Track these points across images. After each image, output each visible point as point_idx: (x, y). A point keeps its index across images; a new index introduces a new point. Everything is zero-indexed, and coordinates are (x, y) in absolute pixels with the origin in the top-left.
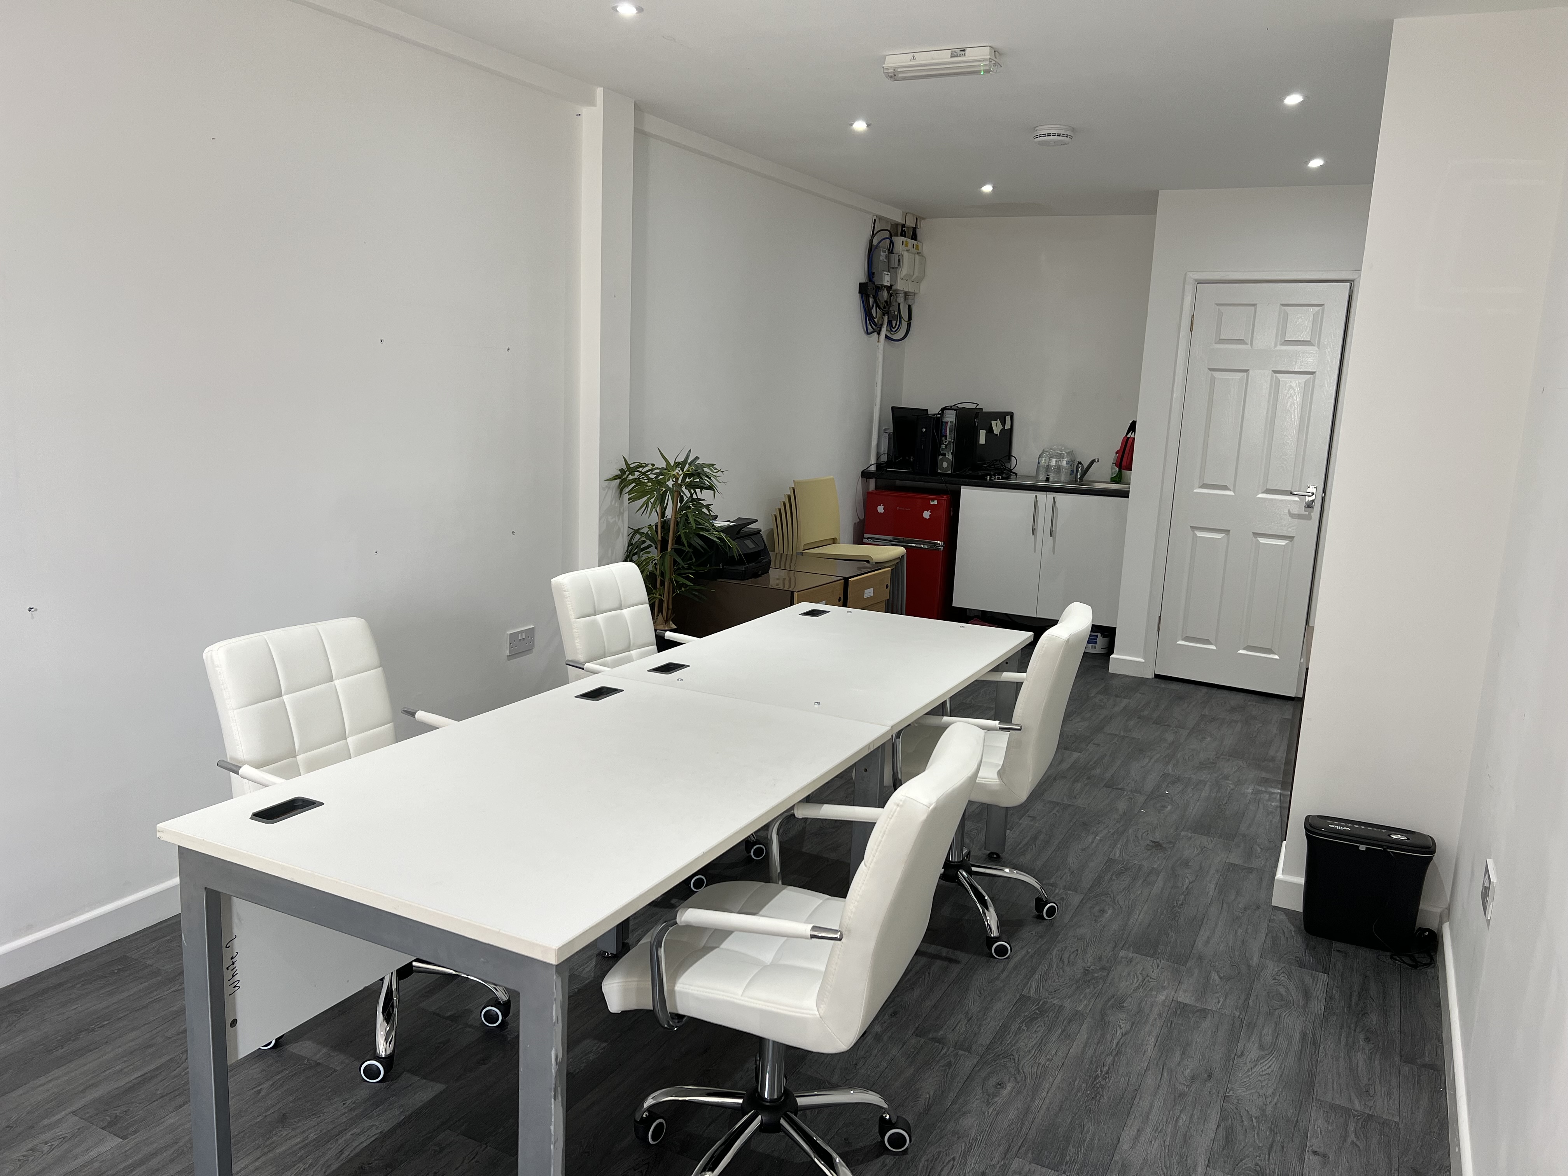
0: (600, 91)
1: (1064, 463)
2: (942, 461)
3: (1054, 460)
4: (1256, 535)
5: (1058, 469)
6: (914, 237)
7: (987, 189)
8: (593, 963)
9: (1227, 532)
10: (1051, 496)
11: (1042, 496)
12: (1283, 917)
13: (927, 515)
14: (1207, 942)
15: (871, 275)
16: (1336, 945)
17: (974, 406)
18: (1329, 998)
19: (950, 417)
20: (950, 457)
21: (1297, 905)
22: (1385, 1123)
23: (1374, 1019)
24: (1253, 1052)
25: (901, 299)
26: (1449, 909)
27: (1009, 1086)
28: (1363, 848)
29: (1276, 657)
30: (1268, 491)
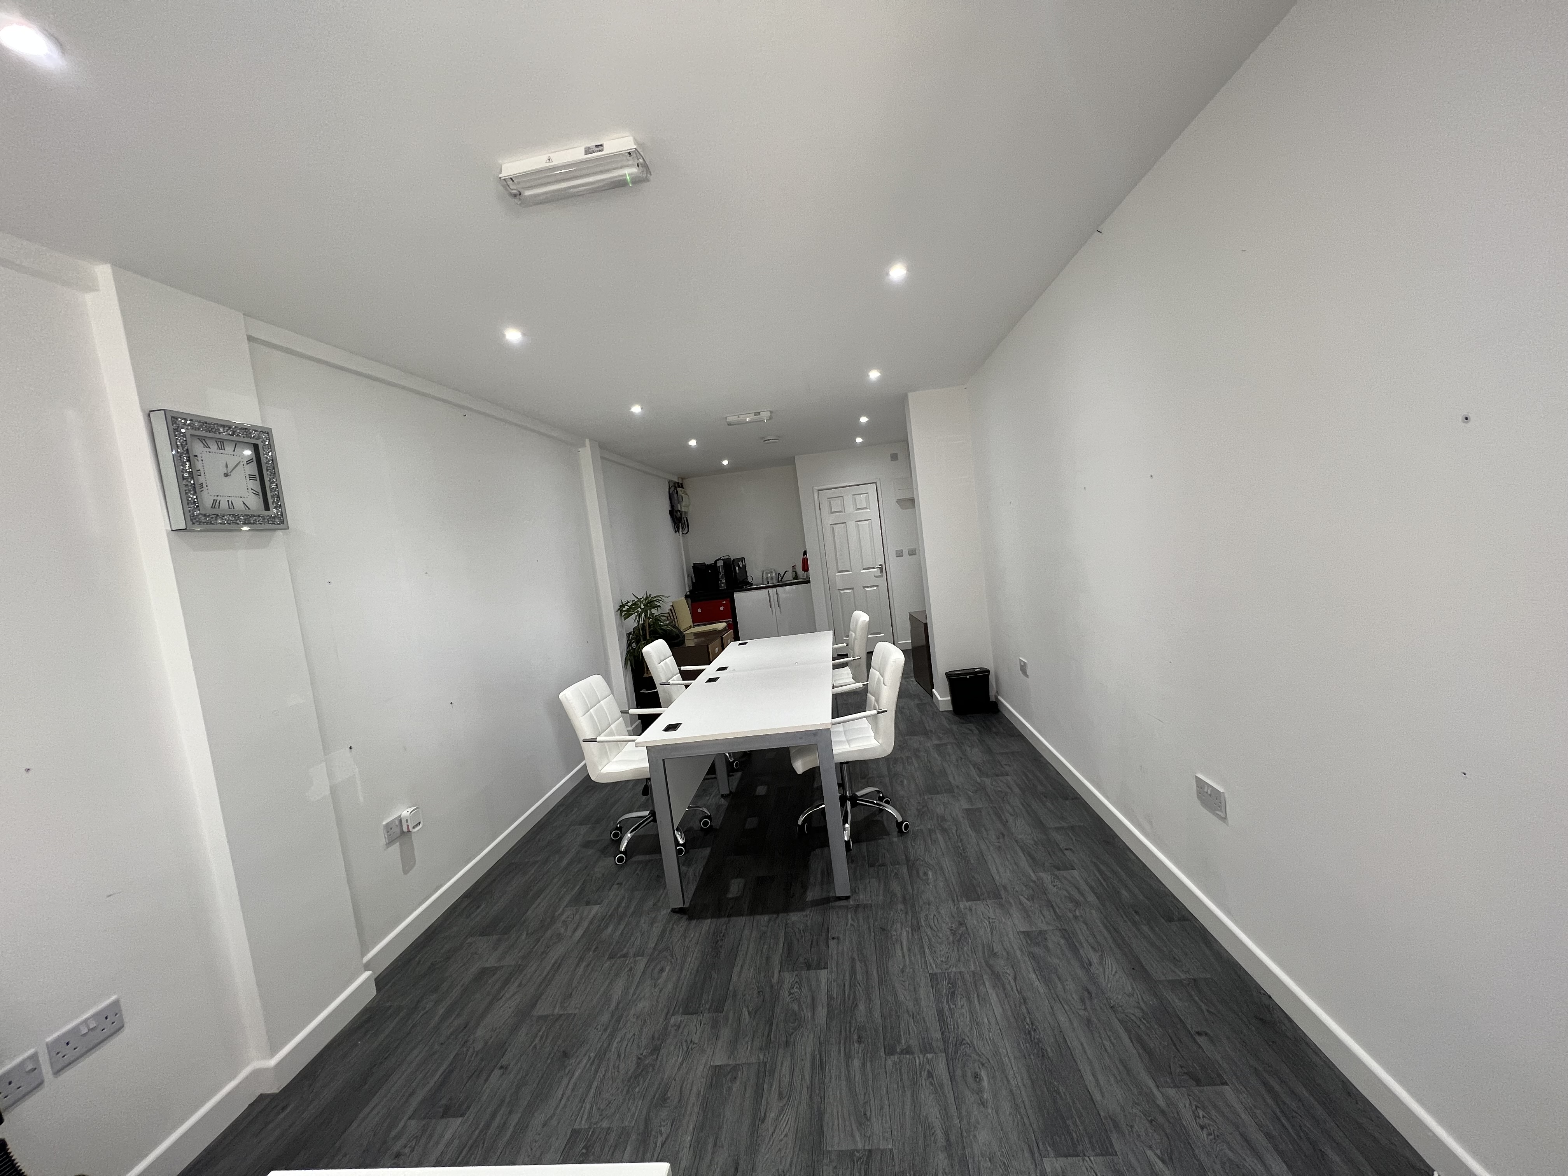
0: (587, 441)
1: (774, 575)
2: (721, 583)
3: (769, 575)
4: (864, 587)
5: (772, 578)
6: (682, 487)
7: (725, 462)
8: (723, 800)
9: (852, 589)
10: (774, 589)
11: (770, 590)
12: (946, 713)
13: (722, 608)
14: (929, 726)
15: (672, 506)
16: (968, 716)
17: (727, 557)
18: (978, 729)
19: (720, 564)
20: (724, 581)
21: (950, 708)
22: (1018, 752)
23: (994, 730)
24: (968, 749)
25: (683, 516)
26: (997, 692)
27: (905, 782)
28: (968, 677)
29: (883, 635)
30: (864, 569)
